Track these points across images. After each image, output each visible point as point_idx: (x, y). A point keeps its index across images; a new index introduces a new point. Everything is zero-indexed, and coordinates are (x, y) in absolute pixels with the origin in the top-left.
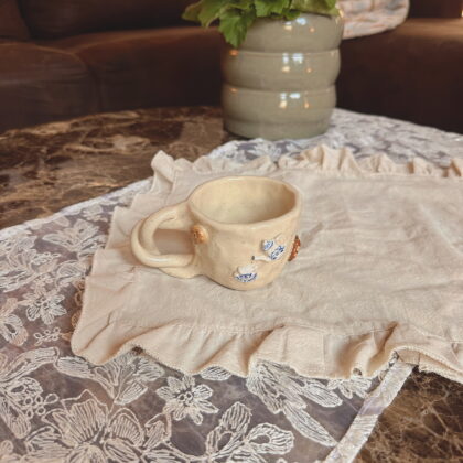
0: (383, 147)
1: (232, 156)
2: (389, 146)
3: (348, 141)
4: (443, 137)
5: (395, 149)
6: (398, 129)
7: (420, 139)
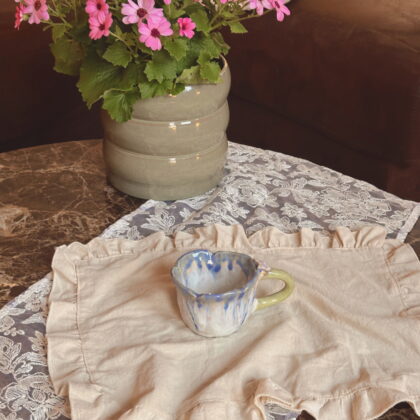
0: (276, 205)
1: (125, 233)
3: (242, 199)
5: (287, 209)
7: (314, 189)
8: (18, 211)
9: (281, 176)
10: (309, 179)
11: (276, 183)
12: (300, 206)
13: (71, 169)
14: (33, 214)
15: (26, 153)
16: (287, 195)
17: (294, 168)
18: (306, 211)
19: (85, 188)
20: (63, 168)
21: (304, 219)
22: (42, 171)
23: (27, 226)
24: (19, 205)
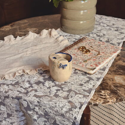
2: (100, 23)
4: (114, 19)
6: (102, 18)
7: (108, 21)
8: (35, 29)
9: (99, 19)
10: (106, 19)
11: (98, 20)
12: (105, 24)
13: (45, 21)
14: (39, 29)
15: (33, 18)
16: (101, 22)
17: (102, 17)
18: (107, 25)
19: (50, 24)
20: (43, 21)
21: (106, 26)
22: (38, 21)
23: (38, 32)
24: (35, 28)
